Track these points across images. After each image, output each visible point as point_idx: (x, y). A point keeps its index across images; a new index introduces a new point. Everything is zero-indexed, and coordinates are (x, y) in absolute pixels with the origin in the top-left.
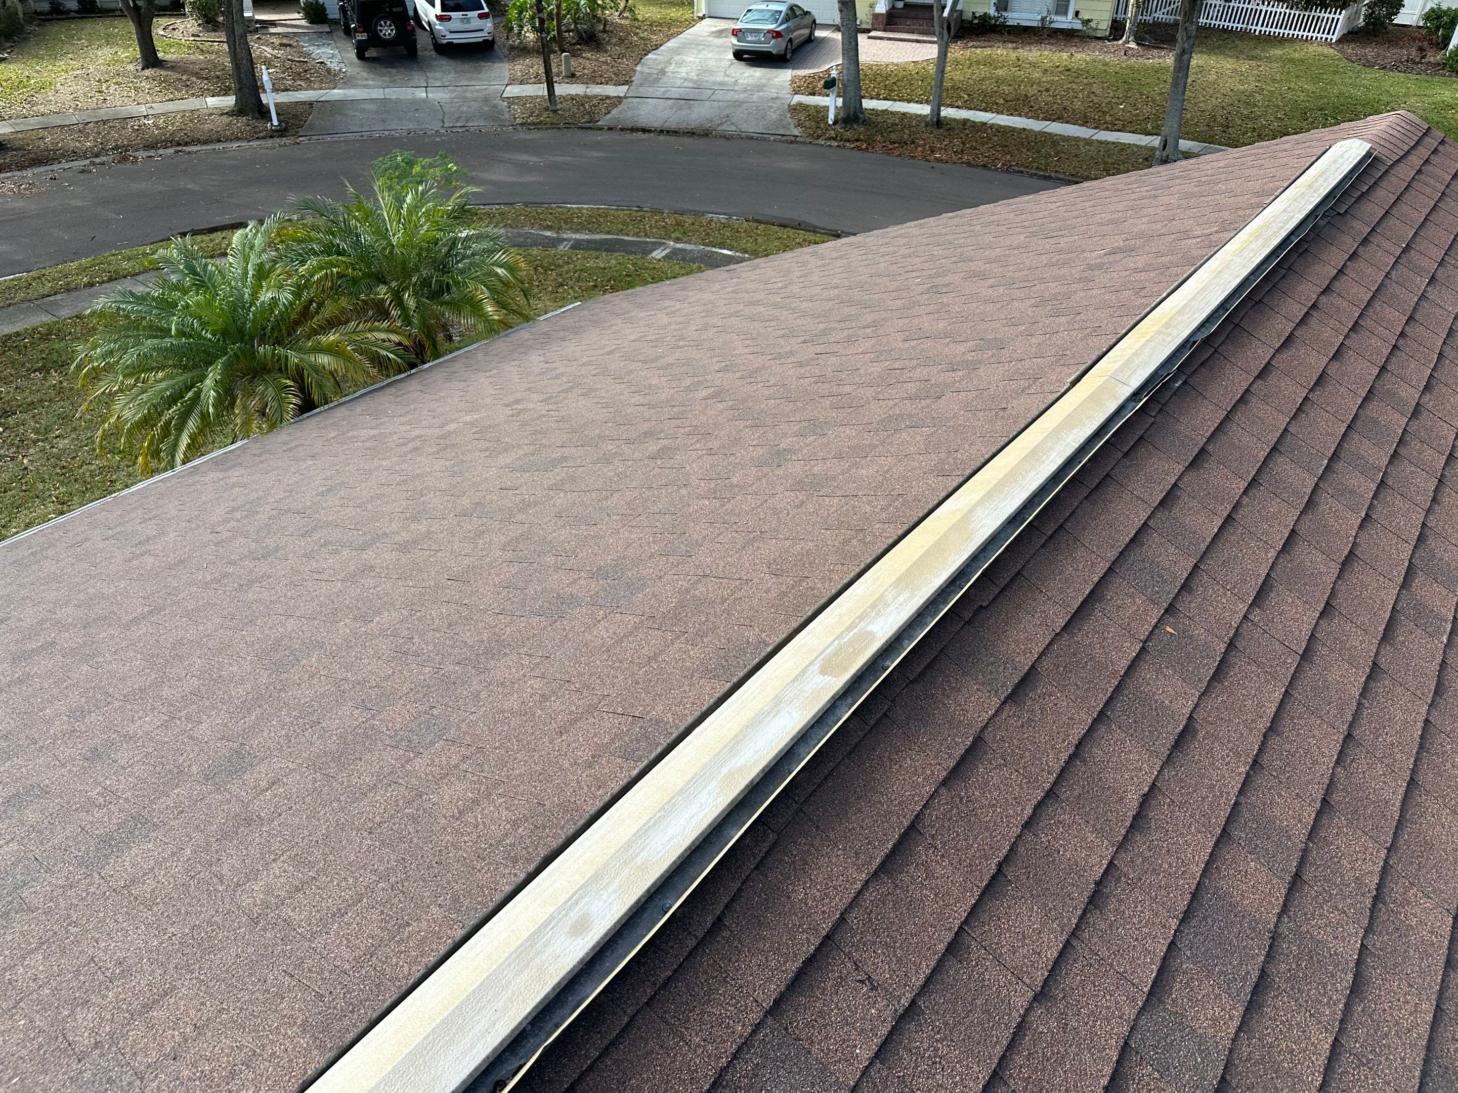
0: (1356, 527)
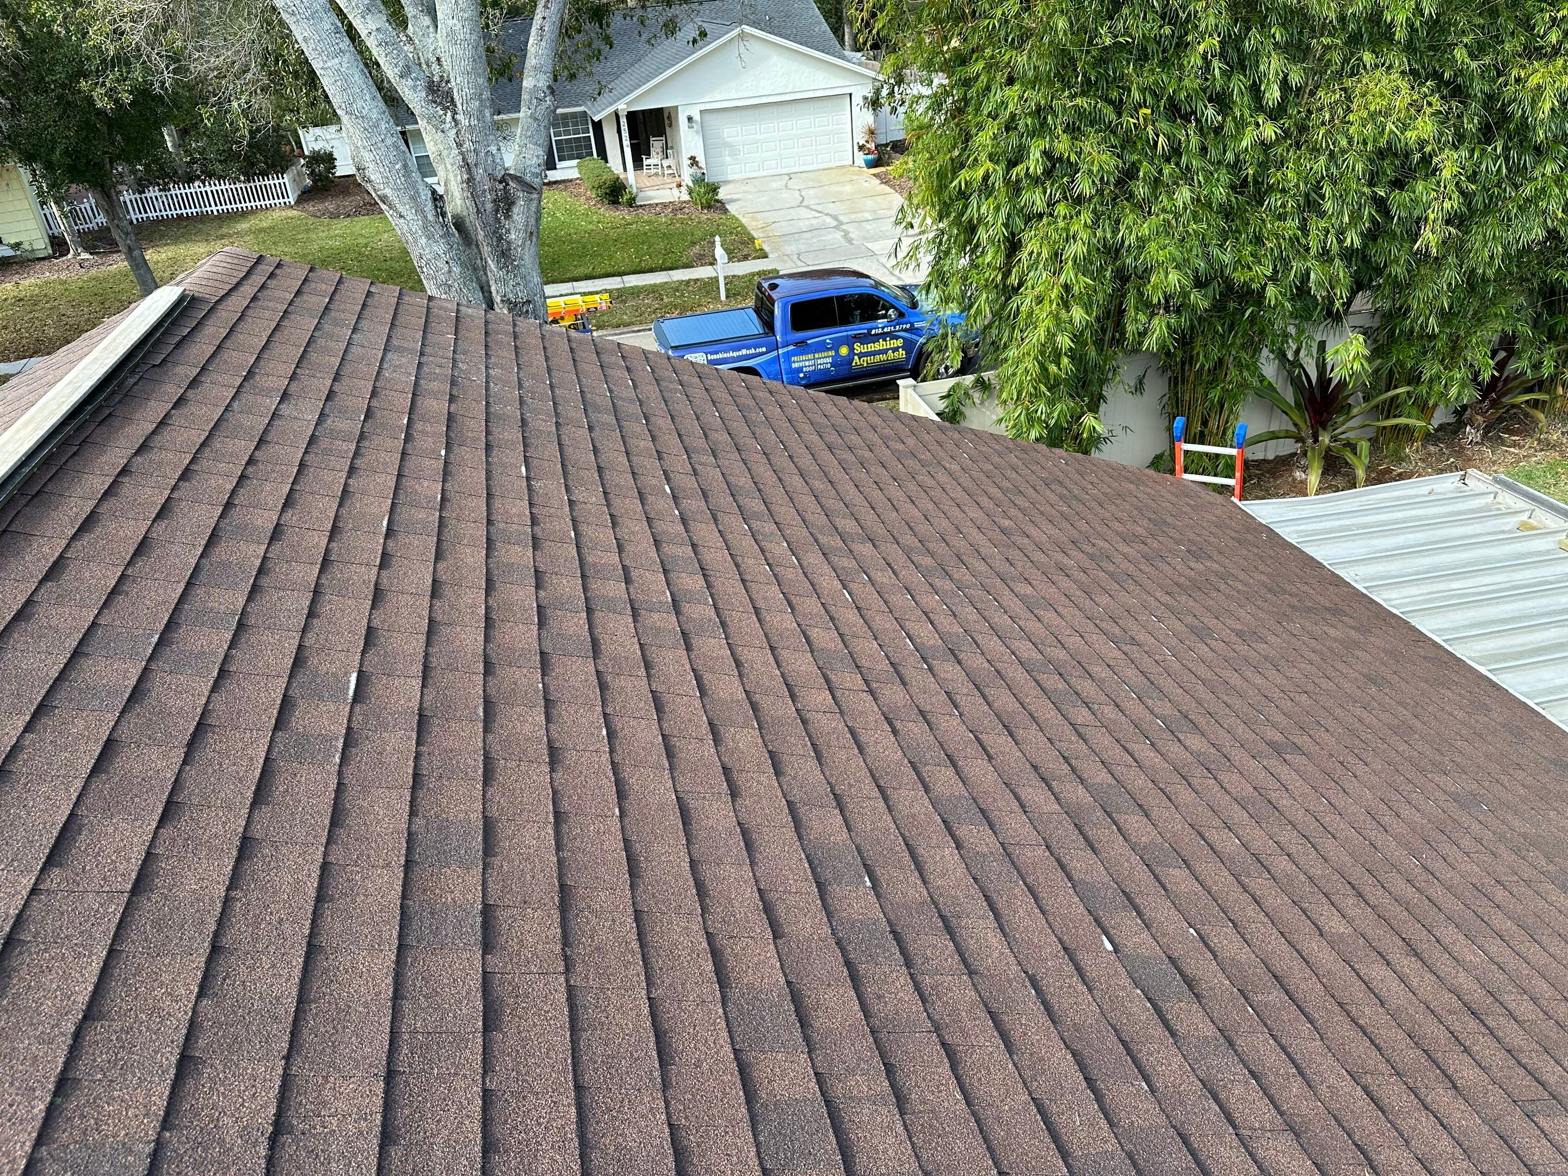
0: (206, 693)
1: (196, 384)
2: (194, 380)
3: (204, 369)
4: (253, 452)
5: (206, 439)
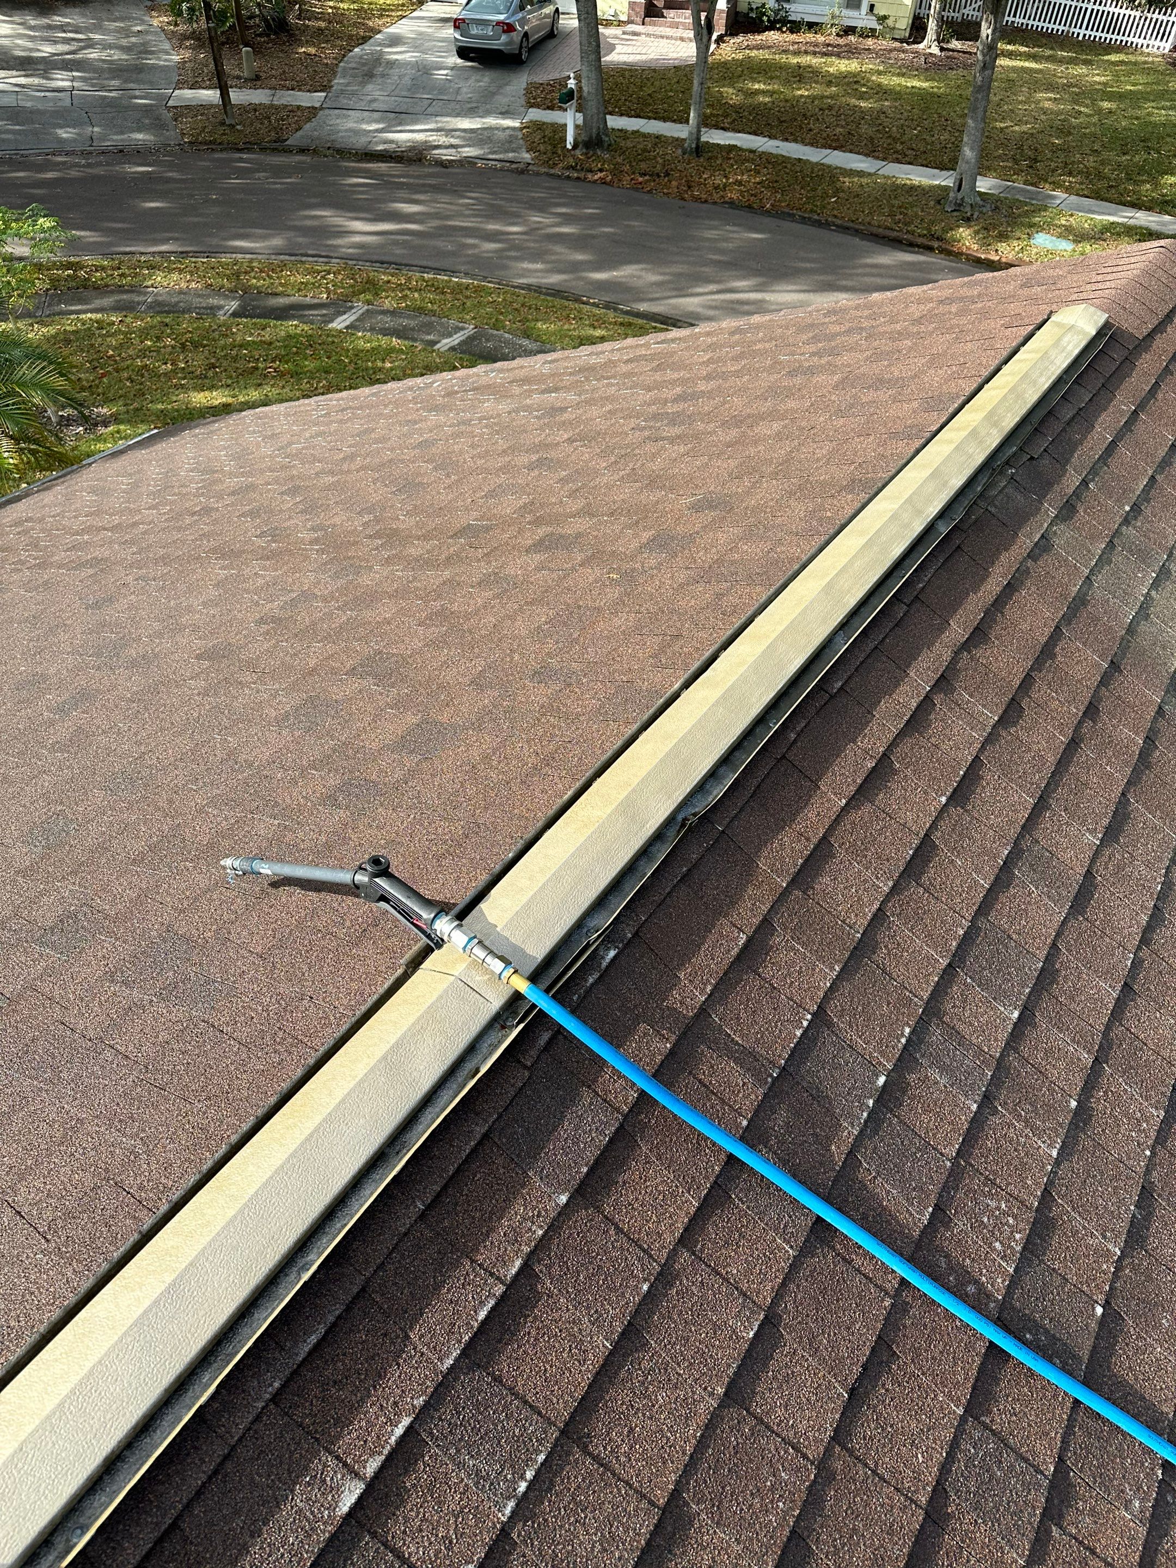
1: (1068, 510)
2: (1067, 502)
3: (1085, 483)
4: (1098, 686)
5: (1051, 637)
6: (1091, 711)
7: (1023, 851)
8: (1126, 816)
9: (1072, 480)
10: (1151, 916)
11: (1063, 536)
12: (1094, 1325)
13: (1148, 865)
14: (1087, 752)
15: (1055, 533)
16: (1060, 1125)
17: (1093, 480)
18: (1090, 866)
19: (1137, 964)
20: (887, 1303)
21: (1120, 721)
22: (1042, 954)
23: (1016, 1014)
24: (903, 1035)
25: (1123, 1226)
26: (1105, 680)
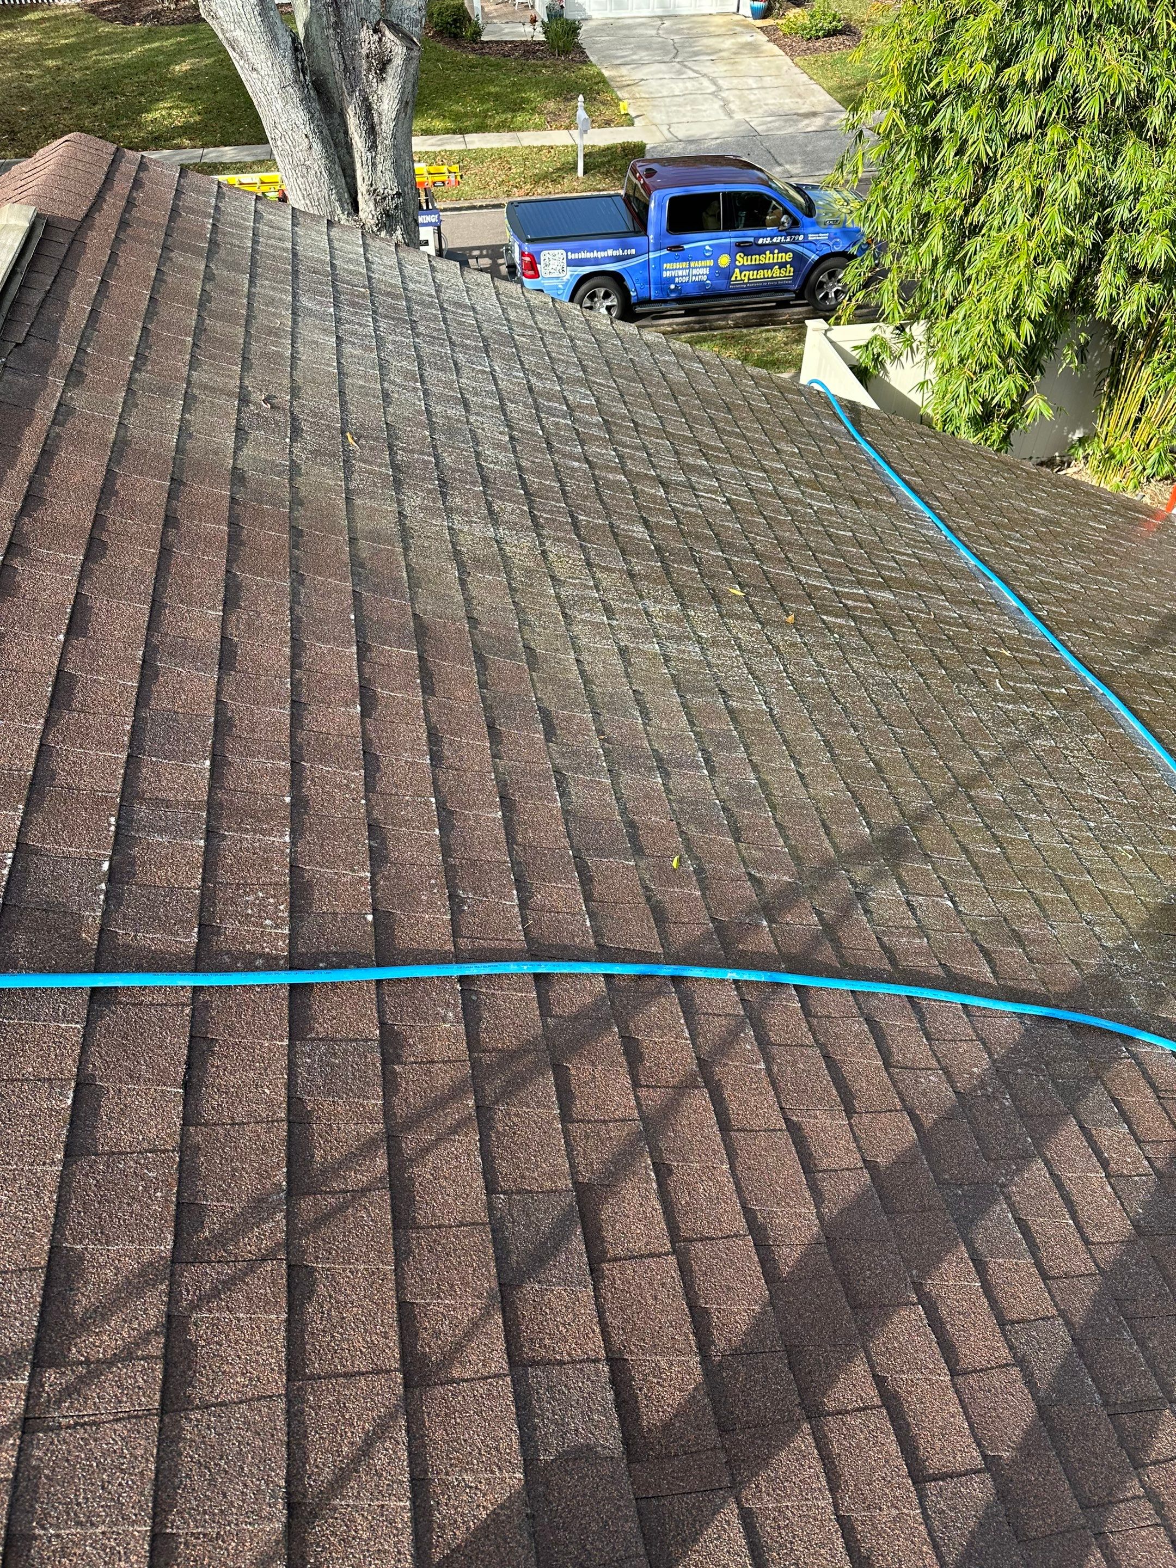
1: (75, 376)
2: (71, 370)
3: (80, 349)
4: (168, 502)
5: (106, 479)
6: (170, 521)
7: (157, 647)
8: (239, 587)
9: (67, 352)
10: (292, 647)
11: (80, 399)
12: (369, 929)
13: (273, 613)
14: (181, 552)
15: (72, 398)
16: (284, 818)
17: (88, 345)
18: (222, 632)
19: (296, 684)
20: (187, 1010)
21: (201, 520)
22: (211, 711)
23: (208, 763)
24: (110, 825)
25: (364, 856)
26: (172, 495)
